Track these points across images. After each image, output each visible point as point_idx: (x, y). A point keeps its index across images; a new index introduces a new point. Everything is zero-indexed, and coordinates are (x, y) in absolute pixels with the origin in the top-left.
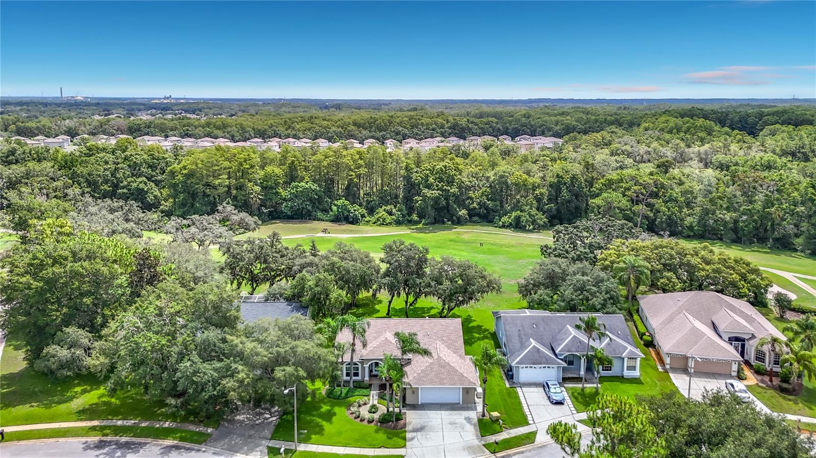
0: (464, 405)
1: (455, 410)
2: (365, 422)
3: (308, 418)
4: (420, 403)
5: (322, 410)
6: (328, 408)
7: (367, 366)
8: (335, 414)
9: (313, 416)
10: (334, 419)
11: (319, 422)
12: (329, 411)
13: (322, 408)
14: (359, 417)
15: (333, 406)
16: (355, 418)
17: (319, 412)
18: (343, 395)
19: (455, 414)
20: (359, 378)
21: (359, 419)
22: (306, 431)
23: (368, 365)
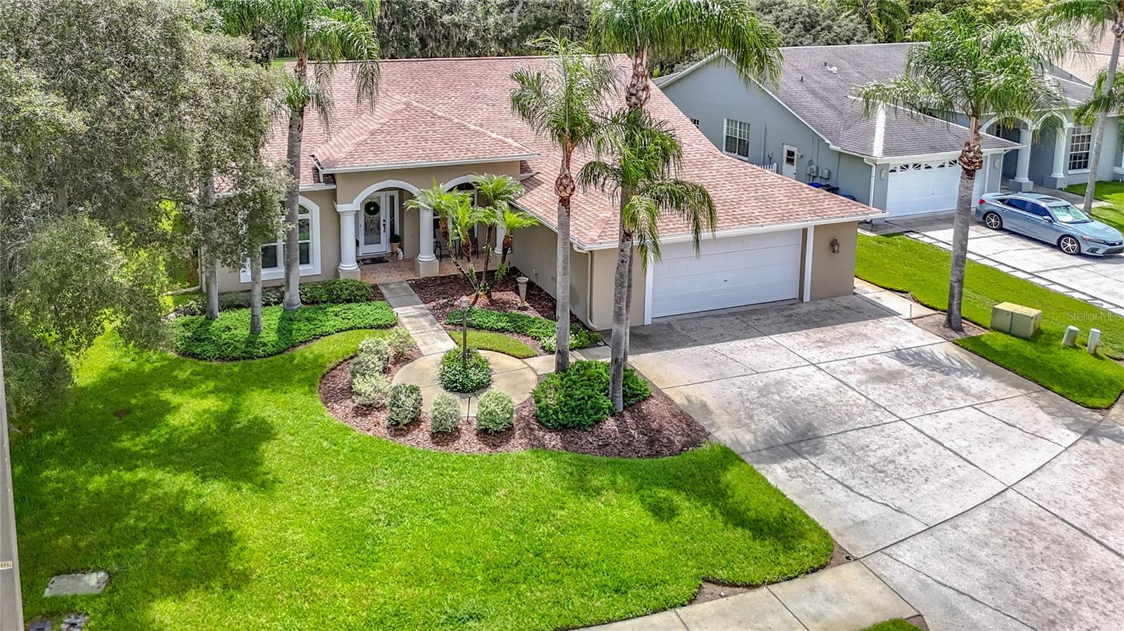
0: (825, 304)
1: (818, 325)
2: (468, 443)
3: (98, 483)
4: (648, 321)
5: (173, 420)
6: (212, 403)
7: (350, 207)
8: (262, 431)
9: (129, 460)
10: (272, 456)
11: (183, 494)
12: (225, 420)
13: (167, 408)
14: (415, 422)
15: (236, 389)
16: (398, 428)
17: (159, 434)
18: (269, 336)
19: (843, 340)
20: (313, 269)
21: (421, 436)
22: (93, 580)
23: (356, 205)
